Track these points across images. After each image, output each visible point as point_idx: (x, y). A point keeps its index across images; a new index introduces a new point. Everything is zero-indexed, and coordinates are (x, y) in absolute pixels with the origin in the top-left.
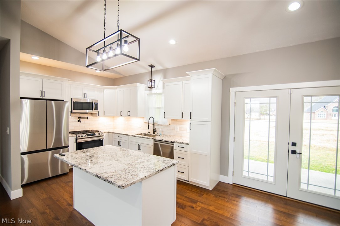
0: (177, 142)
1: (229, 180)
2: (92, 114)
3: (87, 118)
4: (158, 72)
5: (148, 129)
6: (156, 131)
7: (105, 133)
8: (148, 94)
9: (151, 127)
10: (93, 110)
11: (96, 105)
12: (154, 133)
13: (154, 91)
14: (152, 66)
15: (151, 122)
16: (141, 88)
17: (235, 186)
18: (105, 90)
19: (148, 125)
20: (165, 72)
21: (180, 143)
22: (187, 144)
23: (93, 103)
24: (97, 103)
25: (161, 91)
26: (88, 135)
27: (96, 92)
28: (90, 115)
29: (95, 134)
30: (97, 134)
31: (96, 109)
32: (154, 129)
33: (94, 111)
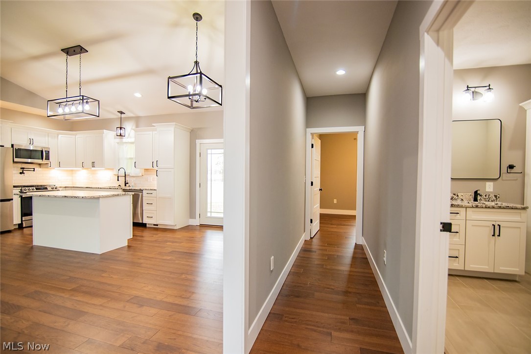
0: (146, 189)
1: (196, 222)
2: (40, 164)
3: (33, 170)
4: (129, 119)
5: (118, 180)
6: (128, 183)
7: (61, 187)
8: (118, 143)
9: (122, 180)
10: (42, 159)
11: (48, 153)
12: (125, 186)
13: (125, 140)
14: (122, 113)
15: (122, 173)
16: (109, 136)
17: (201, 226)
18: (60, 136)
19: (118, 177)
20: (137, 120)
21: (148, 190)
22: (155, 190)
23: (42, 151)
24: (49, 151)
25: (133, 140)
26: (37, 189)
27: (47, 138)
28: (38, 166)
29: (46, 188)
30: (49, 189)
31: (48, 158)
32: (125, 182)
33: (44, 161)
